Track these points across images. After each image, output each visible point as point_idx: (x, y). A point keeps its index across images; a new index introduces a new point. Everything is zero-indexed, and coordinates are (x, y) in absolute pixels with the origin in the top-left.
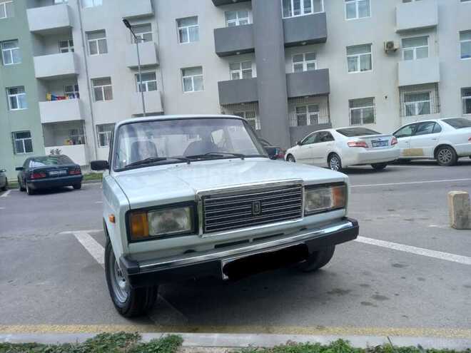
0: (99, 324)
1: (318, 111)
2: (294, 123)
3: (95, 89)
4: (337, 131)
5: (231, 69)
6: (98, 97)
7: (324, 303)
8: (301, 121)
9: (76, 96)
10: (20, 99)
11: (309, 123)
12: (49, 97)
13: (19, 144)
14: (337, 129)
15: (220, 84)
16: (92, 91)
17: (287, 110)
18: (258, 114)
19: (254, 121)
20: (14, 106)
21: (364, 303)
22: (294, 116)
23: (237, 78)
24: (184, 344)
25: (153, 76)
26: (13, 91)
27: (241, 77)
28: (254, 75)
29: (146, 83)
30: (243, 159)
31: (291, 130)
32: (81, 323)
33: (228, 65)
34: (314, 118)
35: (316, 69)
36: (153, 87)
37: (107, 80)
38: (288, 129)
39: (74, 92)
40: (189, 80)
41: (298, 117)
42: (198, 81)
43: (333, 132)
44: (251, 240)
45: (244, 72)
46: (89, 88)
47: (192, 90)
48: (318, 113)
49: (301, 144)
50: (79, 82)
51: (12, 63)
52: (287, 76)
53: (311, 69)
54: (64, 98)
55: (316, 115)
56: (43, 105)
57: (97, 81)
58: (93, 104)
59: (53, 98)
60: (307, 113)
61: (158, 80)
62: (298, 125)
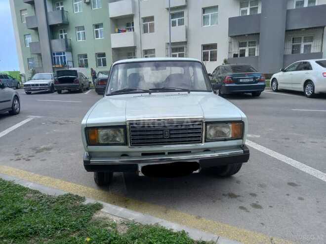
0: (82, 185)
1: (312, 41)
2: (289, 51)
3: (144, 25)
4: (317, 62)
5: (241, 7)
6: (145, 31)
7: (214, 202)
8: (296, 49)
9: (132, 30)
10: (101, 32)
11: (302, 51)
12: (117, 30)
13: (99, 60)
14: (318, 60)
15: (231, 20)
16: (142, 26)
17: (284, 40)
18: (258, 43)
19: (255, 49)
20: (97, 37)
21: (242, 208)
22: (290, 45)
23: (245, 15)
24: (102, 210)
25: (182, 14)
26: (97, 26)
27: (248, 14)
28: (259, 11)
29: (177, 20)
30: (189, 93)
31: (285, 57)
32: (75, 183)
33: (239, 4)
34: (308, 48)
35: (316, 4)
36: (181, 23)
37: (151, 18)
38: (282, 56)
39: (132, 27)
40: (208, 17)
41: (293, 47)
42: (214, 17)
43: (313, 62)
44: (166, 153)
45: (251, 9)
46: (140, 24)
47: (209, 24)
48: (312, 44)
49: (284, 71)
50: (134, 20)
51: (97, 8)
52: (288, 12)
53: (312, 5)
54: (125, 31)
55: (311, 45)
56: (113, 35)
57: (146, 19)
58: (142, 35)
59: (119, 31)
60: (302, 42)
61: (185, 18)
62: (292, 53)
